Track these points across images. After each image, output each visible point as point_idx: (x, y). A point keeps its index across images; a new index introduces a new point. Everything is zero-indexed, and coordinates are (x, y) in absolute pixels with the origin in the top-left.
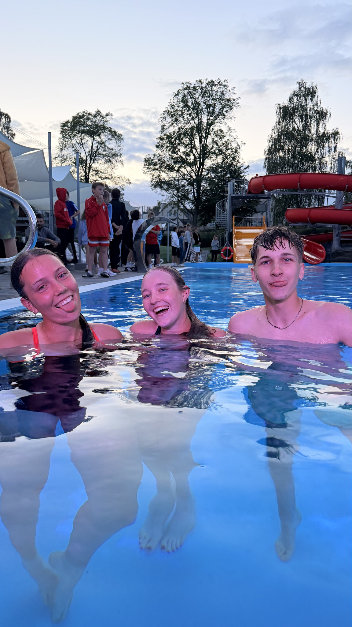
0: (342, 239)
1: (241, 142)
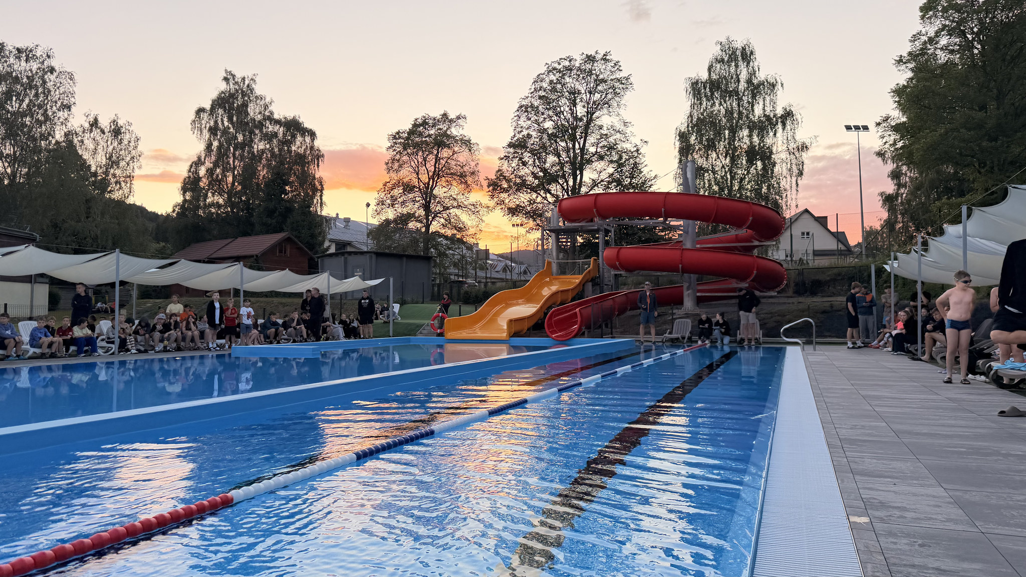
0: (698, 294)
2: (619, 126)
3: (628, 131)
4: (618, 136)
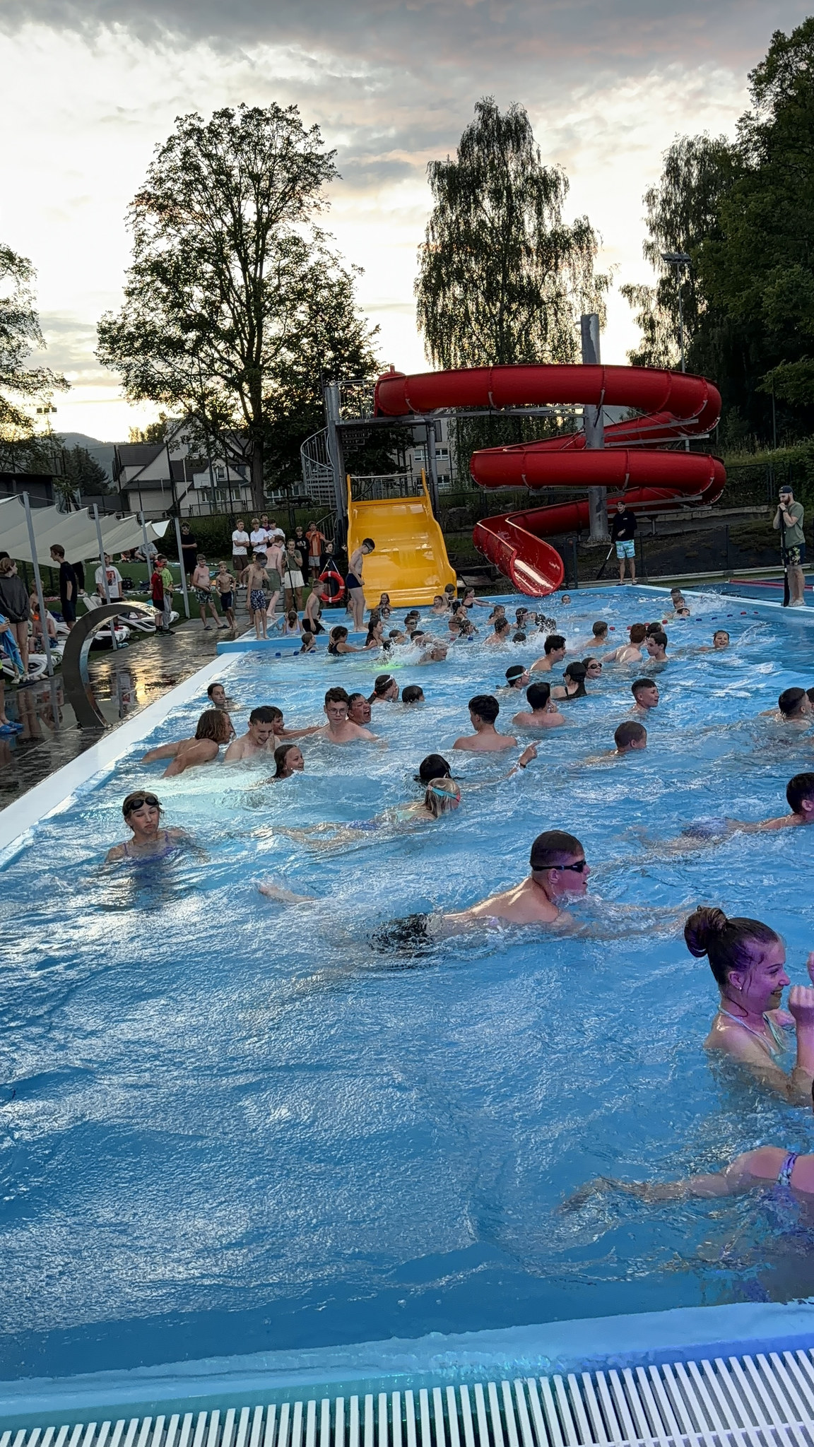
1: (353, 266)
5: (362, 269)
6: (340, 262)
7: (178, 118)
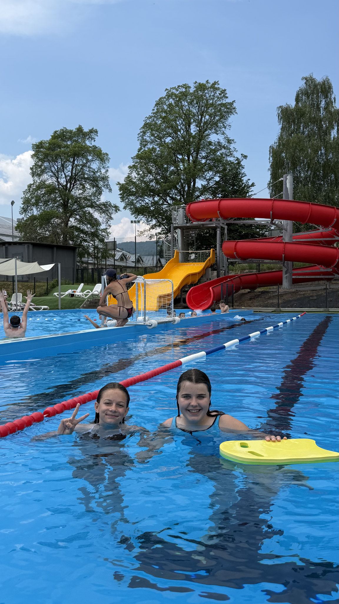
0: (294, 277)
1: (242, 155)
2: (223, 142)
3: (232, 146)
4: (223, 151)
5: (245, 157)
6: (235, 153)
7: (166, 89)
